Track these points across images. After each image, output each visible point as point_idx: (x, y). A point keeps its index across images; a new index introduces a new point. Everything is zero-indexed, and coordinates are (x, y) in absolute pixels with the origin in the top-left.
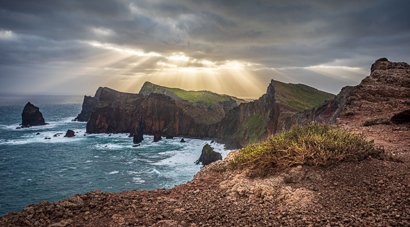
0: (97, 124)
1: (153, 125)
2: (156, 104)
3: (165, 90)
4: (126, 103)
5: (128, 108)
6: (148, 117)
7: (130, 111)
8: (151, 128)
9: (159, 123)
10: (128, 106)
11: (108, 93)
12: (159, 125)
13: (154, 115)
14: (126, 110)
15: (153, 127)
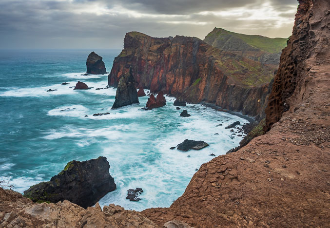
0: (118, 76)
1: (174, 82)
2: (181, 51)
3: (231, 36)
4: (150, 51)
5: (151, 58)
6: (170, 71)
7: (152, 61)
8: (171, 86)
9: (184, 79)
10: (151, 55)
11: (132, 38)
12: (184, 83)
13: (177, 68)
14: (148, 61)
15: (175, 86)
